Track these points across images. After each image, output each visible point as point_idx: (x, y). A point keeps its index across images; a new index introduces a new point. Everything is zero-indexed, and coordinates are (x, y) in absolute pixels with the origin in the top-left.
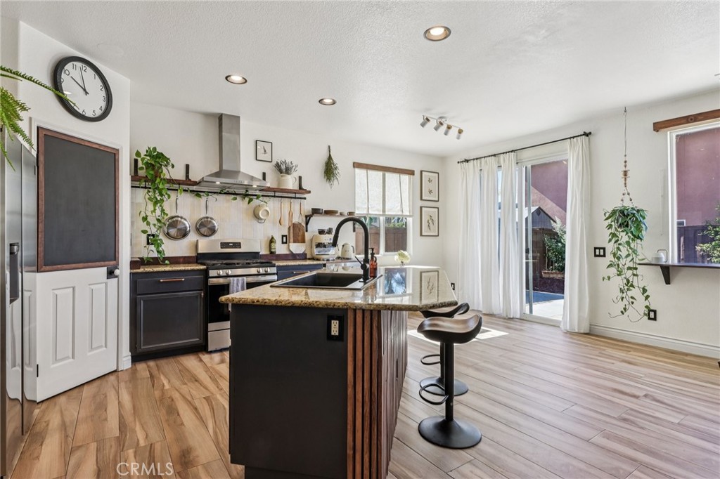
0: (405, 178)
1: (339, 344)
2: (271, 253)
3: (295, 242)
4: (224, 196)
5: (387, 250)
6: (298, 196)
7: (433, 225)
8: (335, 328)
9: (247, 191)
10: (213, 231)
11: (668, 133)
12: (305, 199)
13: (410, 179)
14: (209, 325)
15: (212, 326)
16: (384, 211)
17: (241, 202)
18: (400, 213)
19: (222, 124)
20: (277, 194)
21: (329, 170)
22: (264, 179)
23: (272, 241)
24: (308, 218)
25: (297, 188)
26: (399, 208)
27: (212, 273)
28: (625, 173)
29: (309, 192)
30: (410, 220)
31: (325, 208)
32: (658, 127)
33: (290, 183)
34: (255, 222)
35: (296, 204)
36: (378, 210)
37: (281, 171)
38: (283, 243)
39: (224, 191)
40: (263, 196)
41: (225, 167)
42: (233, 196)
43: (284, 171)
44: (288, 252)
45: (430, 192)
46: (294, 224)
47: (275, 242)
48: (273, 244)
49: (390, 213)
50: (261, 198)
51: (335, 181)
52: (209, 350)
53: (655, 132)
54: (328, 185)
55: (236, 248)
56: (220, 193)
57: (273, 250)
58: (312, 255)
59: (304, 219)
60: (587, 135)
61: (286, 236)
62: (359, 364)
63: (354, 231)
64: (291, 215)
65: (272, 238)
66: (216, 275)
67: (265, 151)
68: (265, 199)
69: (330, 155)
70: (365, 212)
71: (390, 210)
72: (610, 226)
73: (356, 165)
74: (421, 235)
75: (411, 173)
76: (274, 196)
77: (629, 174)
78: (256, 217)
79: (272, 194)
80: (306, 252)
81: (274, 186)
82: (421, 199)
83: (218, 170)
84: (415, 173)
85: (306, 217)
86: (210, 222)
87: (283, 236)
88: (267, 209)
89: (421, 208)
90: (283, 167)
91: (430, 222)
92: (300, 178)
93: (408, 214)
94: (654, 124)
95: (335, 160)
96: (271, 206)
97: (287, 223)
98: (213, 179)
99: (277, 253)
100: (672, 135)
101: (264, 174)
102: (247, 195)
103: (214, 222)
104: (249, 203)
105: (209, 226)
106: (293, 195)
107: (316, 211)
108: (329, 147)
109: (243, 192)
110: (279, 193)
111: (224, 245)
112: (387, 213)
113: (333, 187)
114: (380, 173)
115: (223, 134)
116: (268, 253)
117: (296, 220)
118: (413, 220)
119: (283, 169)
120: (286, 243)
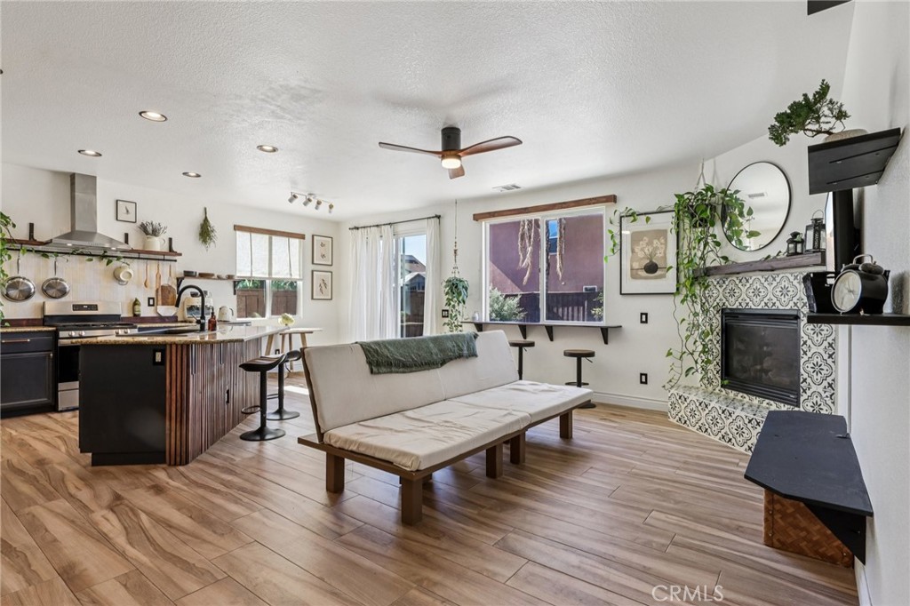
0: (295, 242)
1: (161, 367)
2: (135, 315)
3: (163, 304)
4: (78, 257)
5: (273, 313)
6: (166, 257)
7: (327, 290)
8: (158, 357)
9: (105, 252)
10: (63, 293)
11: (483, 223)
12: (175, 261)
13: (300, 243)
14: (59, 384)
15: (61, 386)
16: (270, 273)
17: (98, 263)
18: (288, 276)
19: (75, 185)
20: (142, 256)
21: (205, 232)
22: (126, 242)
23: (136, 303)
24: (179, 281)
25: (166, 249)
26: (288, 271)
27: (62, 334)
28: (455, 251)
29: (180, 255)
30: (300, 284)
31: (199, 271)
32: (477, 217)
33: (158, 244)
34: (115, 284)
35: (165, 267)
36: (263, 273)
37: (146, 232)
38: (149, 305)
39: (76, 252)
40: (124, 257)
41: (78, 228)
42: (88, 257)
43: (151, 232)
44: (155, 315)
45: (323, 256)
46: (162, 287)
47: (139, 304)
48: (137, 307)
49: (277, 277)
50: (123, 260)
51: (212, 244)
52: (60, 409)
53: (475, 222)
54: (203, 247)
55: (91, 310)
56: (72, 254)
57: (137, 313)
58: (184, 317)
59: (175, 281)
60: (439, 217)
61: (153, 299)
62: (174, 377)
63: (235, 294)
64: (159, 277)
65: (136, 300)
66: (67, 336)
67: (128, 211)
68: (128, 261)
69: (206, 218)
70: (249, 275)
71: (278, 273)
72: (447, 293)
73: (237, 228)
74: (312, 298)
75: (302, 237)
76: (139, 258)
77: (458, 252)
78: (116, 278)
79: (136, 255)
80: (178, 315)
81: (139, 248)
82: (313, 263)
83: (70, 231)
84: (306, 237)
85: (178, 279)
86: (60, 283)
87: (149, 299)
88: (131, 271)
89: (313, 272)
90: (150, 229)
91: (323, 285)
92: (170, 240)
93: (298, 277)
94: (474, 215)
95: (212, 222)
96: (135, 268)
97: (154, 285)
98: (64, 241)
99: (142, 316)
100: (485, 225)
101: (126, 235)
102: (104, 256)
103: (65, 284)
104: (107, 264)
105: (59, 287)
106: (162, 257)
107: (188, 274)
108: (205, 209)
109: (101, 253)
110: (144, 255)
111: (76, 307)
112: (273, 276)
113: (210, 249)
114: (267, 237)
115: (76, 194)
116: (131, 315)
117: (164, 282)
118: (303, 284)
119: (148, 231)
120: (153, 305)
